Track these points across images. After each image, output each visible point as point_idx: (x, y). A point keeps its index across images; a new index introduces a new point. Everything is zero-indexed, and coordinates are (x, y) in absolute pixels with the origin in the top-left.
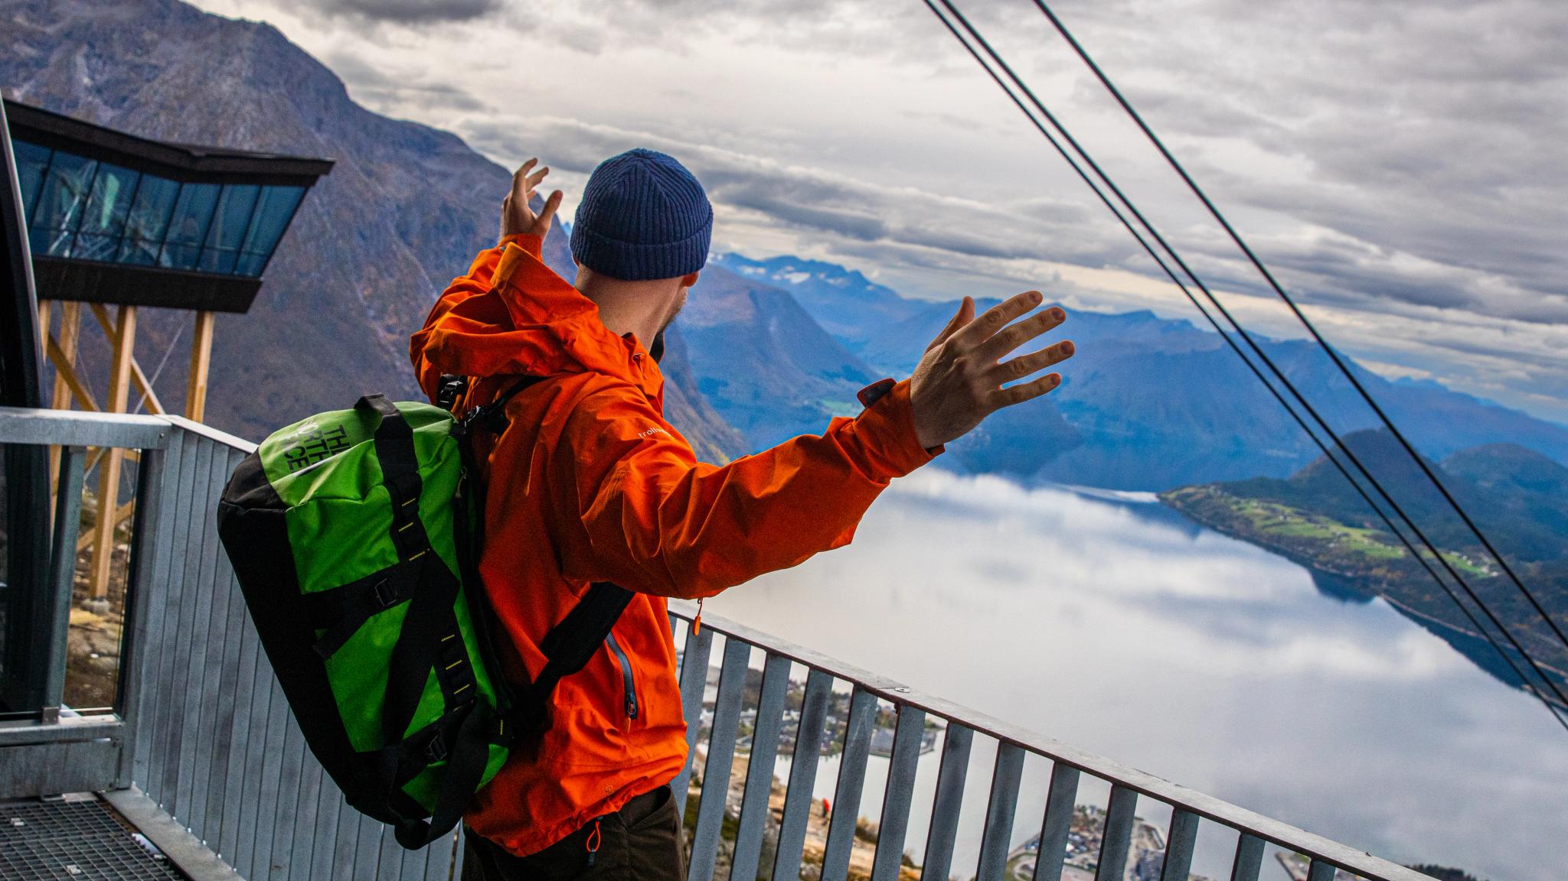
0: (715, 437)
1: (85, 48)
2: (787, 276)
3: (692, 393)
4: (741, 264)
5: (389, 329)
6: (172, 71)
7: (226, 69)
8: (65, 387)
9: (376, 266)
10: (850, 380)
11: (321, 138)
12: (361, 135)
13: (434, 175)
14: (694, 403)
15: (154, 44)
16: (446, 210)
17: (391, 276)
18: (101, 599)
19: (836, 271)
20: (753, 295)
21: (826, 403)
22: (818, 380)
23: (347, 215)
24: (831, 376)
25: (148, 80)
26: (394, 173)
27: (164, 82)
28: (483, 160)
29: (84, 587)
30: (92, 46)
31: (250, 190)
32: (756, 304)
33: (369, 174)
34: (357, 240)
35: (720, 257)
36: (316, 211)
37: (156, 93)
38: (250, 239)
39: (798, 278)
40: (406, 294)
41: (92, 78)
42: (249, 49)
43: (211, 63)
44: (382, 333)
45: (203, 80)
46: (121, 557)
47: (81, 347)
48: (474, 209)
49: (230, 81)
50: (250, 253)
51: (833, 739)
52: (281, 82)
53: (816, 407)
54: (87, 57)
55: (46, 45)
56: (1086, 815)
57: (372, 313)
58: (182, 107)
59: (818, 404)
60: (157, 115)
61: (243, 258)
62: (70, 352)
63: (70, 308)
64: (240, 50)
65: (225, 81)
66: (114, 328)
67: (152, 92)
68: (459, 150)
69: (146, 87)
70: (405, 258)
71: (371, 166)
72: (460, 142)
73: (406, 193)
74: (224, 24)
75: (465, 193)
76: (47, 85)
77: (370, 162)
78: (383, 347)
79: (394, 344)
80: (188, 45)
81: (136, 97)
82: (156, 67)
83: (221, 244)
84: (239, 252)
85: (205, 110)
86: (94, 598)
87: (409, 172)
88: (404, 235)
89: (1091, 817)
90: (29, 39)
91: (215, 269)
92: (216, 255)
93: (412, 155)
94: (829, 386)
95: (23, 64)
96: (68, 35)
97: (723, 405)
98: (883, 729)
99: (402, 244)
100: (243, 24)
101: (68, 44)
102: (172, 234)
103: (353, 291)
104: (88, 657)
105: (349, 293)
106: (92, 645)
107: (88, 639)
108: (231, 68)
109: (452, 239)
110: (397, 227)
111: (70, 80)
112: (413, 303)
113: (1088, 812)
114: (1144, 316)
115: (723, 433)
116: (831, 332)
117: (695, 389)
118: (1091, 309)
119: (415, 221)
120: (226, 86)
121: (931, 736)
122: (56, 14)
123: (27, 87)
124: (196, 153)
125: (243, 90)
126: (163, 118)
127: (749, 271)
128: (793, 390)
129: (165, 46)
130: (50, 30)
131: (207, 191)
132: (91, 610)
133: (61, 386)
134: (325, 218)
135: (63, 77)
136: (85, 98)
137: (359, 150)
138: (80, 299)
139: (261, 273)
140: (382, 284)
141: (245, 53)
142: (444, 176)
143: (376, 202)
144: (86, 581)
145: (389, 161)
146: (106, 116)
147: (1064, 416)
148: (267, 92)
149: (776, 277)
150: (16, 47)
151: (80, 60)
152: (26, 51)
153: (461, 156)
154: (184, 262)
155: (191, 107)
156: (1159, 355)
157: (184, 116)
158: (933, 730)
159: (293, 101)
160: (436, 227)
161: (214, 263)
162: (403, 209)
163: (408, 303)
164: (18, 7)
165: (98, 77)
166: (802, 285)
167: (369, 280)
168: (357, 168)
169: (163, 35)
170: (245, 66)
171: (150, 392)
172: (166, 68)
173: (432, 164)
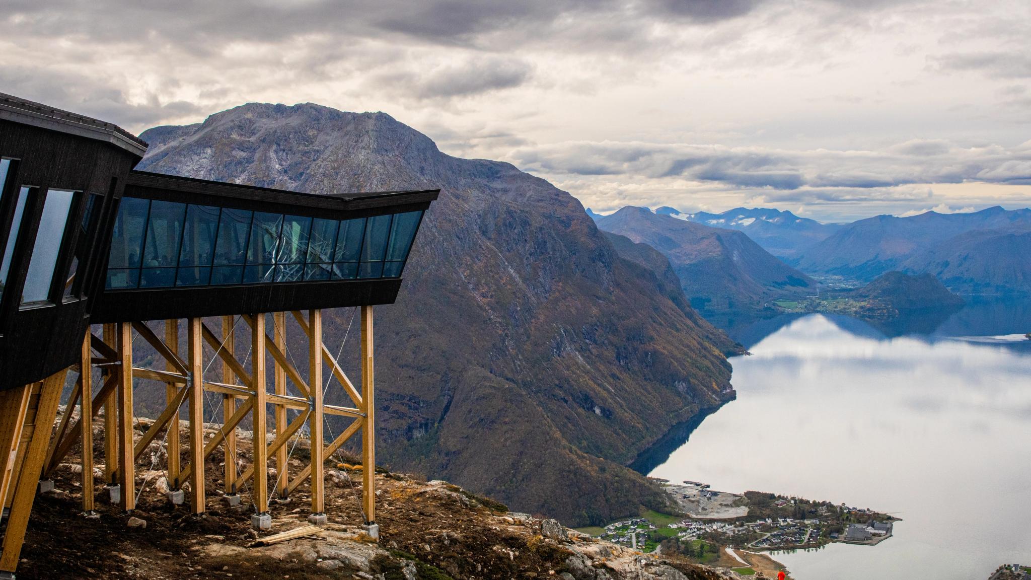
0: (707, 337)
1: (274, 147)
2: (740, 222)
3: (688, 309)
4: (710, 219)
5: (484, 295)
6: (328, 152)
7: (360, 145)
8: (282, 370)
9: (470, 256)
10: (793, 285)
11: (424, 179)
12: (449, 173)
13: (498, 191)
14: (690, 316)
15: (315, 136)
16: (510, 213)
17: (480, 260)
18: (321, 514)
19: (774, 213)
20: (719, 238)
21: (779, 303)
22: (772, 288)
23: (447, 226)
24: (781, 285)
25: (314, 160)
26: (473, 194)
27: (324, 160)
28: (529, 177)
29: (309, 504)
30: (279, 145)
31: (386, 218)
32: (722, 244)
33: (457, 197)
34: (456, 241)
35: (693, 216)
36: (427, 227)
37: (320, 167)
38: (390, 252)
39: (748, 222)
40: (491, 271)
41: (281, 165)
42: (372, 130)
43: (350, 143)
44: (479, 298)
45: (347, 155)
46: (331, 479)
47: (288, 343)
48: (528, 209)
49: (363, 152)
50: (391, 261)
51: (819, 535)
52: (395, 148)
53: (773, 307)
54: (276, 152)
55: (251, 149)
56: (1011, 571)
57: (471, 286)
58: (337, 174)
59: (774, 304)
60: (322, 181)
61: (387, 265)
62: (282, 346)
63: (278, 316)
64: (367, 132)
65: (361, 153)
66: (308, 325)
67: (317, 167)
68: (512, 173)
69: (313, 165)
70: (487, 247)
71: (458, 192)
72: (513, 167)
73: (483, 206)
74: (355, 116)
75: (520, 200)
76: (255, 173)
77: (457, 190)
78: (481, 307)
79: (488, 304)
80: (335, 134)
81: (308, 171)
82: (318, 151)
83: (371, 256)
84: (384, 262)
85: (351, 173)
86: (316, 514)
87: (483, 192)
88: (484, 232)
89: (1016, 573)
90: (241, 146)
91: (369, 276)
92: (369, 265)
93: (484, 181)
94: (780, 291)
95: (239, 163)
96: (263, 141)
97: (710, 315)
98: (853, 524)
99: (484, 239)
100: (367, 115)
101: (264, 146)
102: (339, 256)
103: (457, 273)
104: (316, 561)
105: (455, 275)
106: (317, 552)
107: (314, 547)
108: (363, 144)
109: (516, 231)
110: (480, 228)
111: (268, 168)
112: (496, 276)
113: (1013, 569)
114: (996, 210)
115: (712, 334)
116: (776, 255)
117: (689, 306)
118: (957, 212)
119: (491, 222)
120: (362, 156)
121: (889, 526)
122: (255, 129)
123: (243, 176)
124: (347, 199)
125: (372, 157)
126: (325, 182)
127: (714, 222)
128: (755, 298)
129: (322, 137)
130: (252, 139)
131: (358, 223)
132: (315, 523)
133: (279, 370)
134: (434, 230)
135: (263, 166)
136: (277, 177)
137: (449, 184)
138: (284, 310)
139: (400, 275)
140: (475, 267)
141: (371, 133)
142: (505, 191)
143: (464, 214)
144: (310, 499)
145: (470, 187)
146: (291, 186)
147: (949, 289)
148: (387, 155)
149: (733, 224)
150: (234, 153)
151: (272, 154)
152: (240, 154)
153: (514, 176)
154: (349, 275)
155: (342, 172)
156: (1011, 236)
157: (339, 178)
158: (890, 521)
159: (404, 158)
160: (505, 224)
161: (368, 272)
162: (482, 217)
163: (493, 276)
164: (232, 128)
165: (284, 163)
166: (751, 226)
167: (467, 265)
168: (450, 194)
169: (319, 130)
170: (372, 141)
171: (337, 366)
172: (324, 151)
173: (497, 185)
